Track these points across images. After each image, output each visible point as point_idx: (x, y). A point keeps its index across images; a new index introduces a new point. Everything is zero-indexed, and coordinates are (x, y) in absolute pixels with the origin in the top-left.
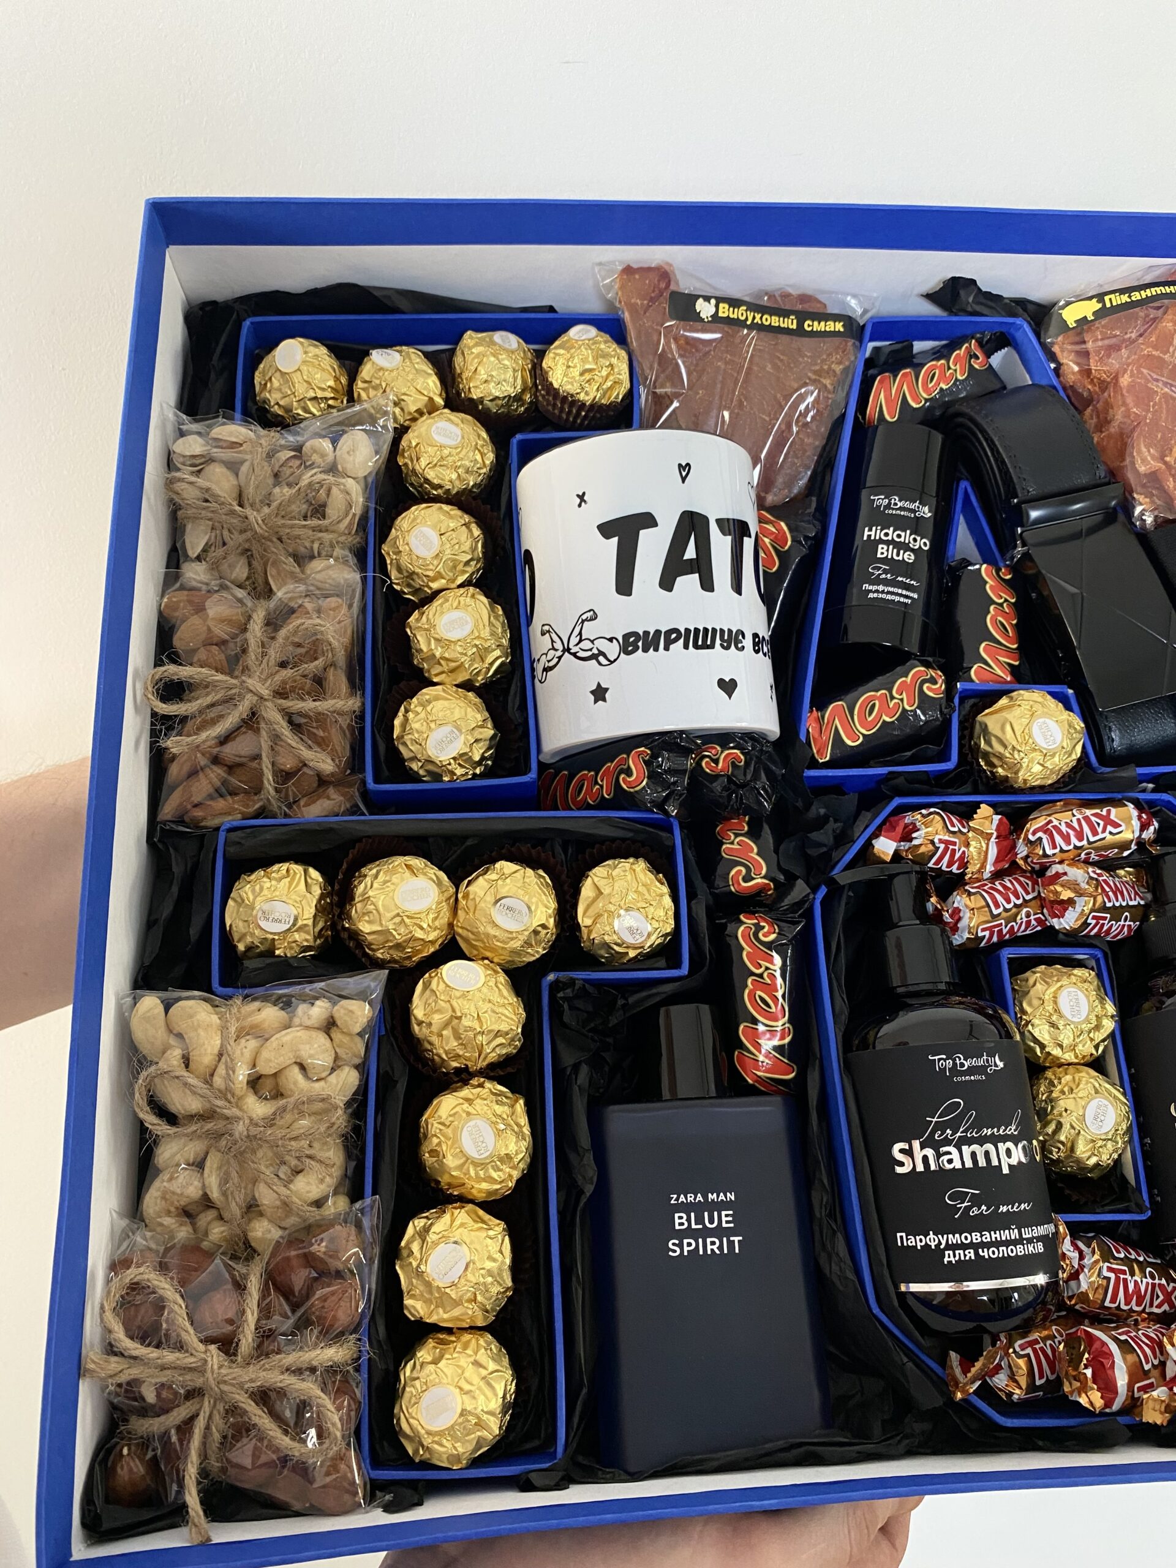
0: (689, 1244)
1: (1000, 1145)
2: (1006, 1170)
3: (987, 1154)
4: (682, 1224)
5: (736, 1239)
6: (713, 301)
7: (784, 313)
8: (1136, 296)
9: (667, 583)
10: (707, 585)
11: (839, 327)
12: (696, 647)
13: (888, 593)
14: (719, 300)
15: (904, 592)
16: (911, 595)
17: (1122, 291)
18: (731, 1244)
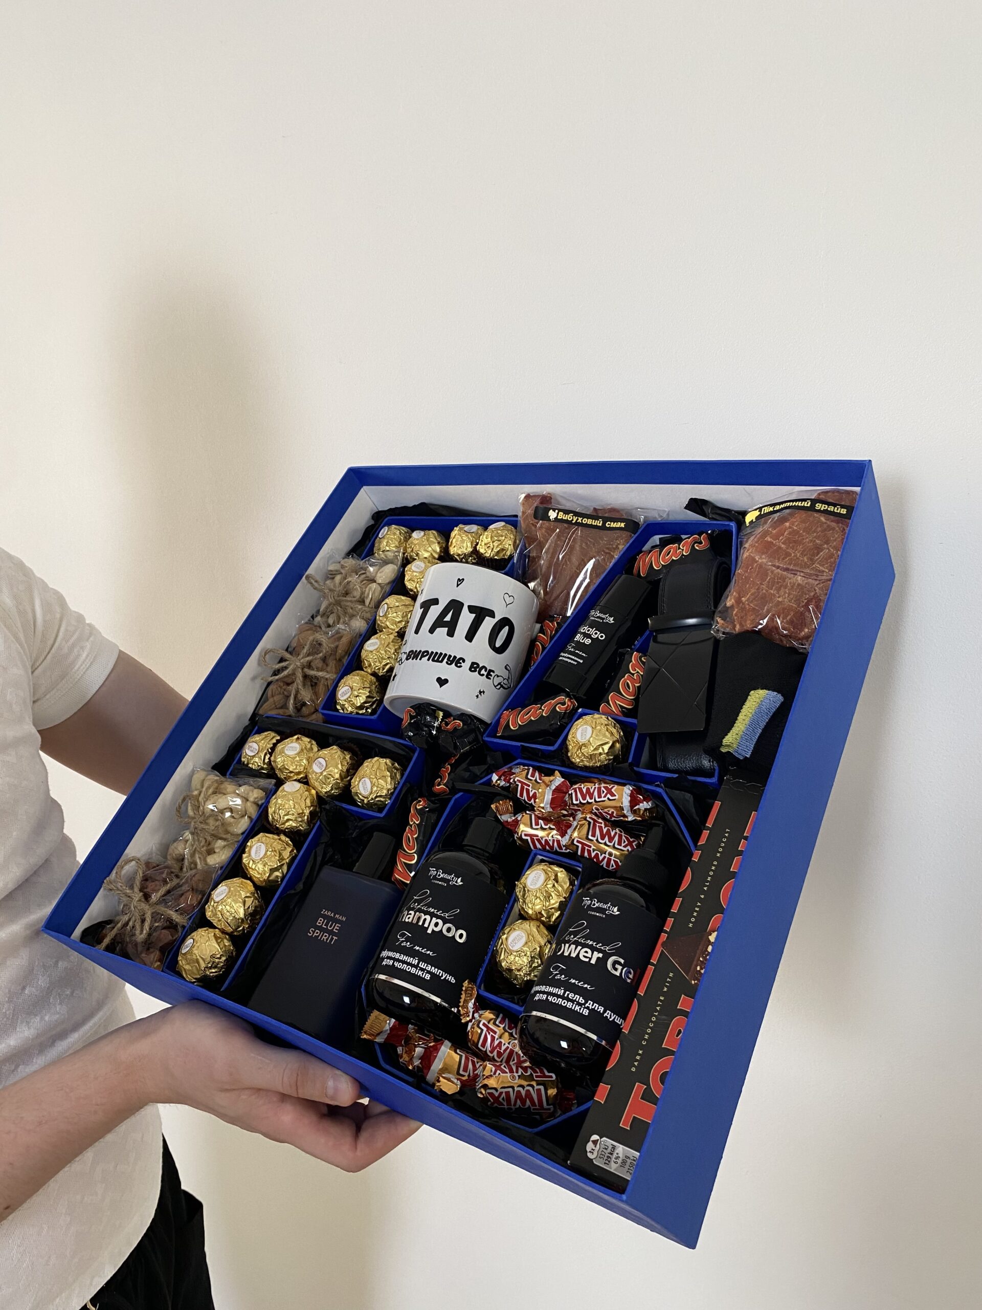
0: (317, 933)
1: (434, 919)
2: (429, 931)
3: (425, 920)
4: (319, 923)
5: (335, 938)
6: (557, 511)
7: (595, 518)
8: (777, 508)
9: (432, 631)
10: (451, 634)
11: (623, 525)
12: (433, 660)
13: (568, 658)
14: (560, 510)
15: (576, 659)
16: (579, 660)
17: (771, 505)
18: (332, 939)
